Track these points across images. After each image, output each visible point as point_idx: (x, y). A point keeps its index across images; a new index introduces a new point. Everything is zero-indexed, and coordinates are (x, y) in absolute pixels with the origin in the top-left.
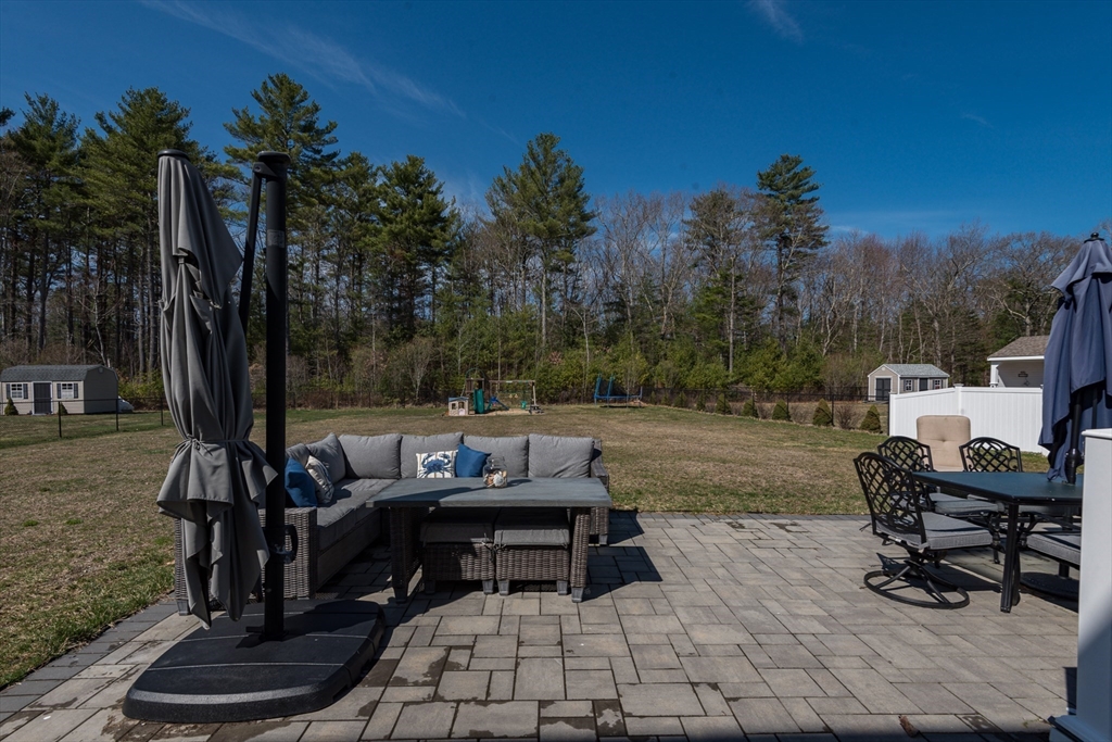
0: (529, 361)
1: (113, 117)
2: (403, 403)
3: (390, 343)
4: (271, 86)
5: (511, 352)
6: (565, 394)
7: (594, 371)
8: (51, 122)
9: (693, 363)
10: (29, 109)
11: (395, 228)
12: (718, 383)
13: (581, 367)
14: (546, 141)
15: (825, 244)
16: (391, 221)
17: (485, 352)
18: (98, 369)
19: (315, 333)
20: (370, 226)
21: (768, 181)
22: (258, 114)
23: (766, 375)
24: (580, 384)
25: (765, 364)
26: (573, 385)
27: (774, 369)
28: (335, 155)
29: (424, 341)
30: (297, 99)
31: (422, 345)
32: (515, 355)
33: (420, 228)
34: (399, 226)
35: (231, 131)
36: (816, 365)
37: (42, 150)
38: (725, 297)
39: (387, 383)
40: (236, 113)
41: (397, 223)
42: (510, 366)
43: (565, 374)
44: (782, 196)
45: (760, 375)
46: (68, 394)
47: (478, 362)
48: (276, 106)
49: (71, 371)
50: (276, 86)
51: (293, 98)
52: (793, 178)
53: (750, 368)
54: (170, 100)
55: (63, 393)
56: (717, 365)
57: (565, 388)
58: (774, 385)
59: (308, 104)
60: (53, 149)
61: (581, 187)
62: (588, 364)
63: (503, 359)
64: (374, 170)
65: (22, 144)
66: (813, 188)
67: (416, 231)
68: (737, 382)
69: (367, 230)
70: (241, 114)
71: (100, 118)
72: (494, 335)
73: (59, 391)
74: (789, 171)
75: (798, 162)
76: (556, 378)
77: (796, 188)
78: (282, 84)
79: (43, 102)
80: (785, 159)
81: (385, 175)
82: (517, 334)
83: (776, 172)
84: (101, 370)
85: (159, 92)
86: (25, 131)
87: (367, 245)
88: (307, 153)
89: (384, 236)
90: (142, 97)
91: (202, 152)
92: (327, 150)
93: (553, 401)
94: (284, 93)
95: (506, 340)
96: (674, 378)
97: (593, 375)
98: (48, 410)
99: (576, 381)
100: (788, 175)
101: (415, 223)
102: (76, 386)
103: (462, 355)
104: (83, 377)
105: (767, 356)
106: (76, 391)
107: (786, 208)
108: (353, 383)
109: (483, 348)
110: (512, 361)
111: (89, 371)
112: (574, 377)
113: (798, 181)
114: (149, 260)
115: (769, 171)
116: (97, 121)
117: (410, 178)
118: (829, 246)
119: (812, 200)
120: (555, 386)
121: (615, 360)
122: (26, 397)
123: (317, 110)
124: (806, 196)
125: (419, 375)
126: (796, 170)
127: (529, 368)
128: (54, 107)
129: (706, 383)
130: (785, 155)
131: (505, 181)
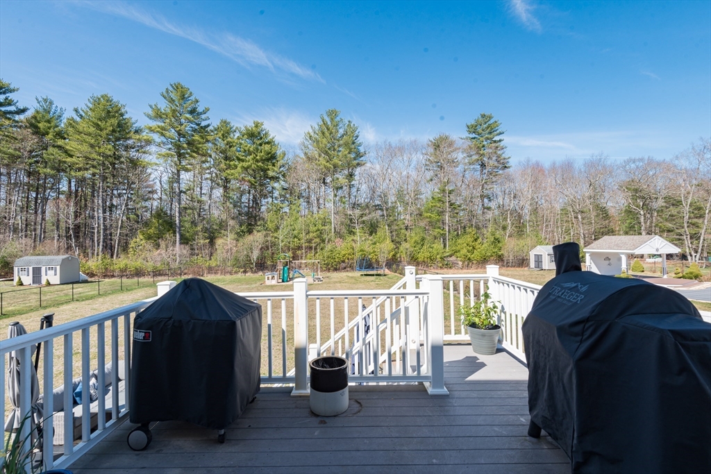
0: (322, 245)
1: (83, 111)
2: (245, 272)
3: (240, 235)
4: (171, 89)
5: (312, 240)
6: (344, 265)
7: (361, 251)
8: (49, 112)
9: (423, 245)
10: (37, 106)
11: (245, 164)
12: (438, 257)
13: (353, 249)
14: (333, 114)
15: (509, 167)
16: (243, 161)
17: (296, 240)
18: (68, 258)
19: (196, 230)
20: (232, 163)
21: (473, 129)
22: (164, 106)
23: (468, 251)
24: (352, 259)
25: (468, 245)
26: (348, 259)
27: (474, 248)
28: (208, 125)
29: (259, 234)
30: (186, 96)
31: (257, 237)
32: (313, 242)
33: (260, 164)
34: (247, 164)
35: (148, 117)
36: (500, 245)
37: (44, 129)
38: (443, 203)
39: (237, 260)
40: (151, 107)
41: (246, 162)
42: (311, 248)
43: (343, 253)
44: (481, 139)
45: (464, 251)
46: (51, 273)
47: (292, 246)
48: (174, 101)
49: (53, 260)
50: (174, 89)
51: (184, 95)
52: (488, 127)
53: (458, 248)
54: (115, 100)
55: (48, 272)
56: (438, 246)
57: (343, 262)
58: (473, 258)
59: (192, 98)
60: (49, 128)
61: (357, 136)
62: (357, 246)
63: (307, 244)
64: (234, 128)
65: (33, 125)
66: (500, 134)
67: (257, 166)
68: (451, 256)
69: (230, 165)
70: (154, 107)
71: (76, 110)
72: (301, 230)
73: (46, 271)
74: (486, 123)
75: (490, 118)
76: (338, 255)
77: (490, 133)
78: (178, 88)
79: (45, 100)
80: (483, 116)
81: (241, 132)
82: (315, 229)
83: (478, 124)
84: (70, 258)
85: (109, 96)
86: (35, 117)
87: (229, 175)
88: (192, 126)
89: (239, 169)
90: (99, 99)
91: (135, 123)
92: (203, 124)
93: (336, 270)
94: (179, 94)
95: (308, 233)
96: (411, 254)
97: (360, 253)
98: (40, 282)
99: (350, 257)
100: (485, 126)
101: (257, 161)
102: (56, 268)
103: (282, 241)
104: (60, 263)
105: (469, 240)
106: (56, 271)
107: (483, 146)
108: (216, 260)
109: (295, 237)
110: (311, 245)
111: (63, 260)
112: (349, 254)
113: (492, 130)
114: (101, 190)
115: (473, 123)
116: (75, 112)
117: (254, 135)
118: (511, 169)
119: (500, 141)
120: (337, 260)
121: (375, 243)
122: (28, 275)
123: (197, 102)
124: (497, 138)
125: (255, 255)
126: (489, 123)
127: (322, 249)
128: (51, 103)
129: (431, 257)
130: (482, 113)
131: (312, 134)
